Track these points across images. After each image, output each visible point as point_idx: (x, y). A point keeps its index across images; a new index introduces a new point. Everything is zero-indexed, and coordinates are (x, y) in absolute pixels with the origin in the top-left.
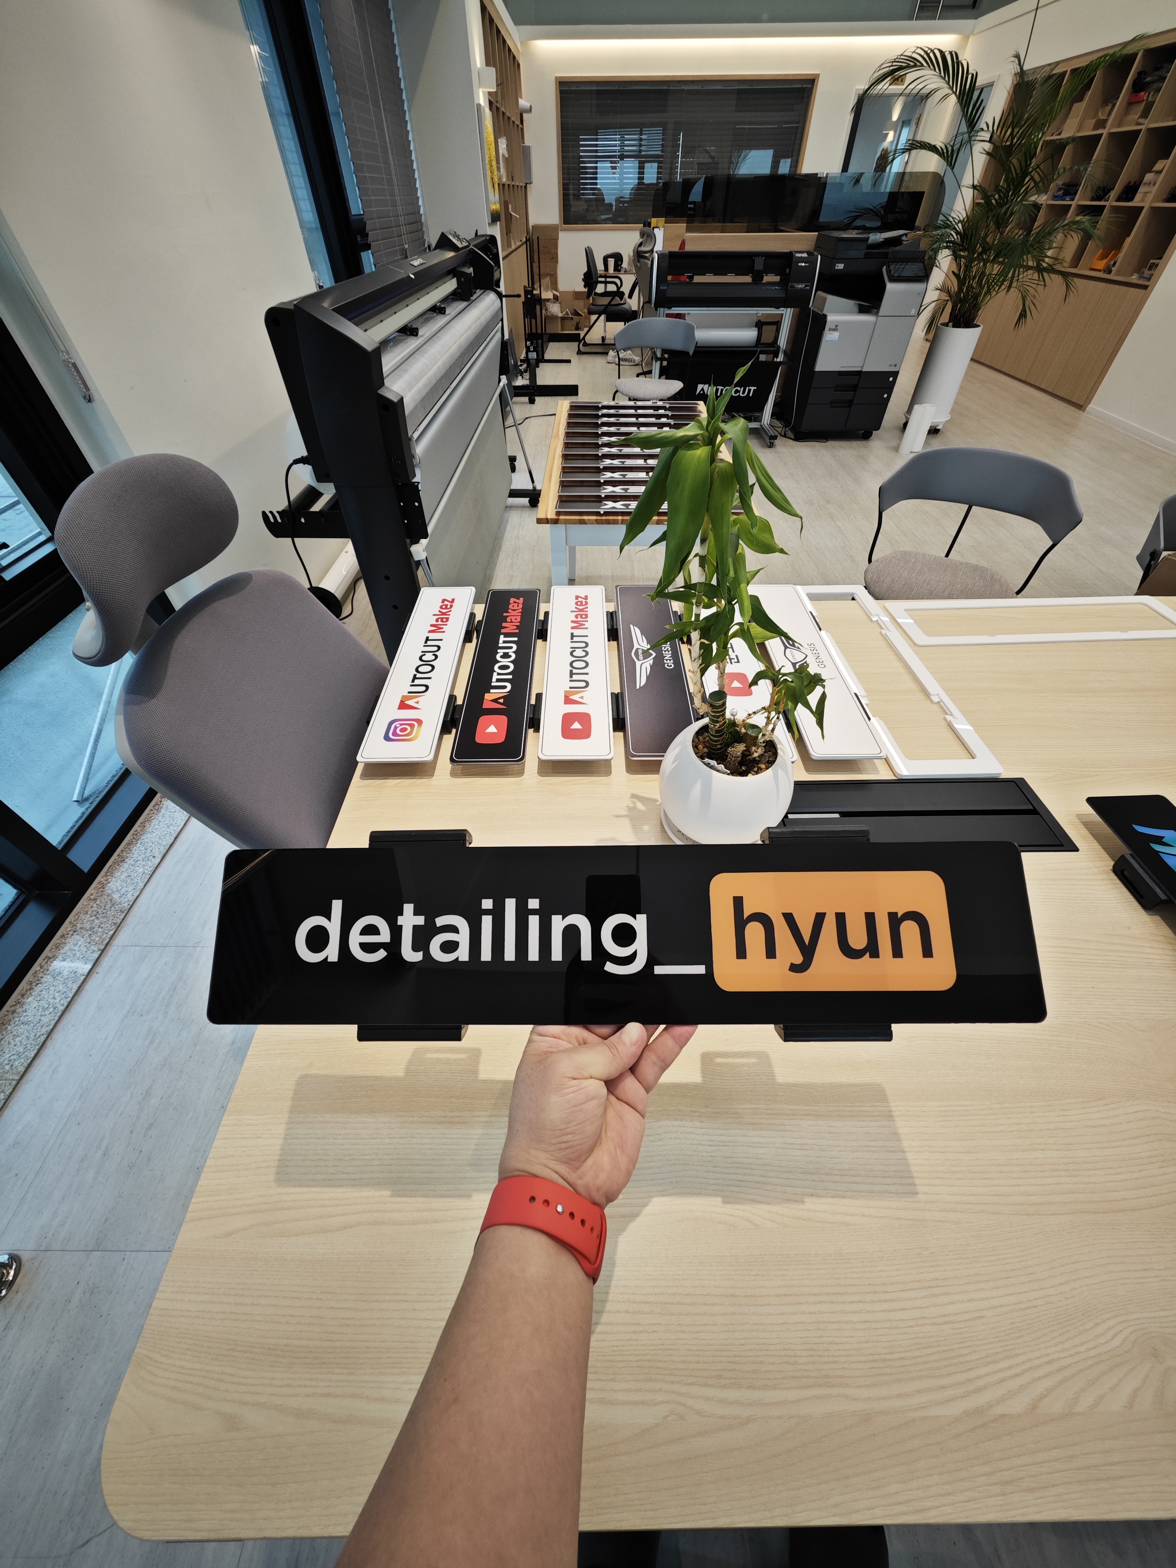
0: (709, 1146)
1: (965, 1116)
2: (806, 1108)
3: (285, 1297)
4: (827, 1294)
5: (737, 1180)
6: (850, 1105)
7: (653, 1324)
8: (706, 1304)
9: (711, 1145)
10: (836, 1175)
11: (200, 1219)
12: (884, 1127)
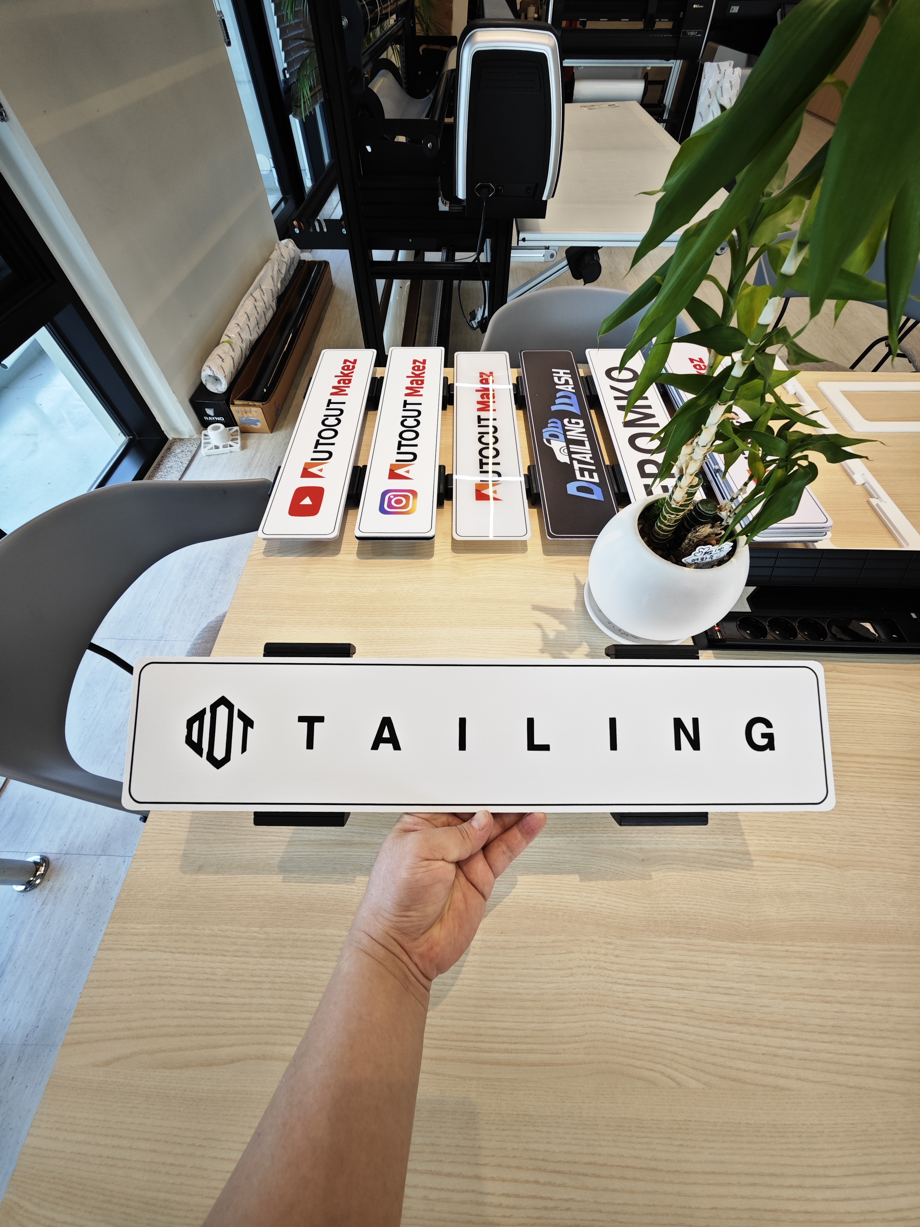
0: (626, 985)
1: (909, 963)
2: (732, 945)
3: (166, 1142)
4: (762, 1175)
5: (657, 1028)
6: (780, 943)
7: (566, 1200)
8: (625, 1178)
9: (628, 985)
10: (767, 1027)
11: (79, 1043)
12: (820, 971)
